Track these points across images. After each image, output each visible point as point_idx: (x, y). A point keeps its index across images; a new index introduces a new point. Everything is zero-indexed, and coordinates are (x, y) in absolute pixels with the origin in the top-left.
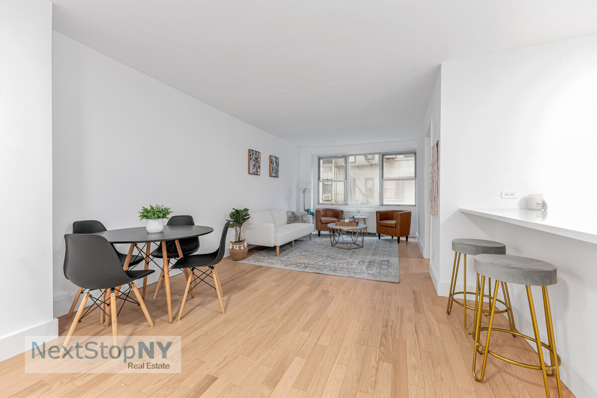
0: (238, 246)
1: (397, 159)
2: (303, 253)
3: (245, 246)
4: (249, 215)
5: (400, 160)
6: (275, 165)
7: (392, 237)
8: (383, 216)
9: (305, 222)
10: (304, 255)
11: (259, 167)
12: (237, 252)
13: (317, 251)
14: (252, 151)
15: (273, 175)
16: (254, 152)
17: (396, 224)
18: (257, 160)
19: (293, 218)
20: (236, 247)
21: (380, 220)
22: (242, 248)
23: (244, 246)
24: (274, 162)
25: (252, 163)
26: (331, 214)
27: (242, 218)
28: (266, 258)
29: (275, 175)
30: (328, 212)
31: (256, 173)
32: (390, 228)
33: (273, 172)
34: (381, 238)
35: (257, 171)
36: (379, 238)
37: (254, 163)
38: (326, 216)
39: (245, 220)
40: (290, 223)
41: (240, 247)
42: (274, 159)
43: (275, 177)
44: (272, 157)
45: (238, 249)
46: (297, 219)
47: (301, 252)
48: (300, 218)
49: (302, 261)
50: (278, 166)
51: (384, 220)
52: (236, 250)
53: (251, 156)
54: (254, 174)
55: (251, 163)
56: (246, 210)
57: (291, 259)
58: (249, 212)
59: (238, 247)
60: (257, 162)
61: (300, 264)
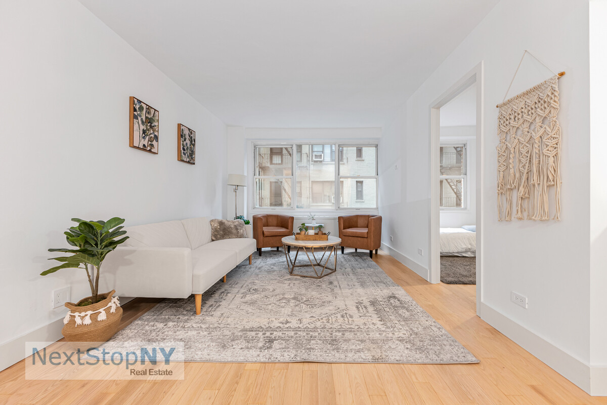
0: (89, 313)
1: (324, 163)
2: (248, 298)
3: (113, 310)
4: (125, 232)
5: (327, 164)
6: (188, 141)
7: (356, 250)
8: (347, 223)
9: (241, 236)
10: (253, 303)
11: (156, 138)
12: (86, 330)
13: (271, 288)
14: (140, 102)
15: (185, 158)
16: (144, 106)
17: (368, 232)
18: (150, 122)
19: (222, 232)
20: (82, 318)
21: (344, 229)
22: (102, 316)
23: (108, 310)
24: (187, 137)
25: (139, 127)
26: (275, 222)
27: (102, 241)
28: (170, 324)
29: (188, 160)
30: (270, 220)
31: (148, 149)
32: (359, 239)
33: (185, 154)
34: (345, 252)
35: (152, 145)
36: (343, 253)
37: (142, 127)
38: (267, 226)
39: (113, 244)
40: (217, 239)
41: (94, 317)
42: (186, 132)
43: (188, 162)
44: (182, 127)
45: (88, 321)
46: (229, 232)
47: (244, 295)
48: (234, 231)
49: (254, 322)
50: (194, 145)
51: (349, 228)
52: (83, 325)
53: (135, 110)
54: (144, 149)
55: (136, 126)
56: (118, 221)
57: (229, 320)
58: (126, 227)
59: (88, 318)
60: (151, 127)
61: (253, 334)
